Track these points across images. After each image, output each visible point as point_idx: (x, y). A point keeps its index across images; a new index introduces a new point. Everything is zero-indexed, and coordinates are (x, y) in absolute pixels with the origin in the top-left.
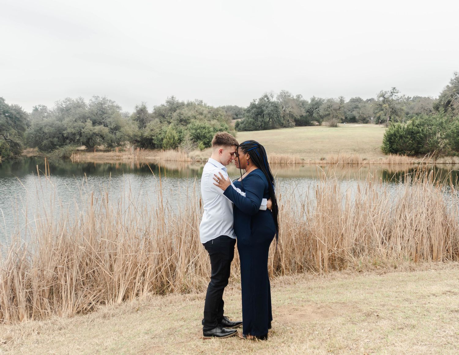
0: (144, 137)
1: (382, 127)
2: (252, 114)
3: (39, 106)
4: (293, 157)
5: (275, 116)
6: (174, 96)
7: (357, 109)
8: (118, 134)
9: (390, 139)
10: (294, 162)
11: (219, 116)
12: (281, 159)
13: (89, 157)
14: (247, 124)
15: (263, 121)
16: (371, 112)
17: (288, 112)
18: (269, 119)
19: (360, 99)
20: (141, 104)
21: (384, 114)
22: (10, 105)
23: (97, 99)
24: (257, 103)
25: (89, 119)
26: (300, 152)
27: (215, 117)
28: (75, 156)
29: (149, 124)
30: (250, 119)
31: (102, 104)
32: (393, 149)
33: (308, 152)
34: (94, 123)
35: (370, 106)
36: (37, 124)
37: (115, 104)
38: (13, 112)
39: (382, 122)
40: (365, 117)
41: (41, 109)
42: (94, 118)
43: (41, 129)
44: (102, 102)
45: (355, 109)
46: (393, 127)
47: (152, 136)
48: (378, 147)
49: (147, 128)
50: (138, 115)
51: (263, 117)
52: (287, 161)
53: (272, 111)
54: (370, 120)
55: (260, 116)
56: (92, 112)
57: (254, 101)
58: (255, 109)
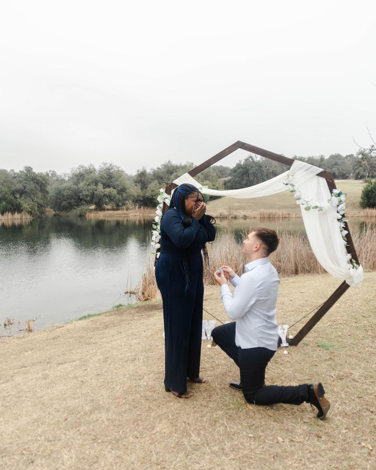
0: (146, 197)
1: (361, 183)
2: (238, 174)
3: (50, 171)
4: (280, 212)
5: (260, 175)
6: (171, 161)
7: (337, 166)
8: (124, 195)
9: (368, 194)
10: (281, 217)
11: (211, 177)
12: (270, 214)
13: (101, 215)
14: (234, 183)
15: (248, 179)
16: (351, 168)
17: (271, 171)
18: (254, 178)
19: (340, 155)
20: (142, 169)
21: (363, 170)
22: (37, 173)
23: (105, 165)
24: (242, 163)
25: (100, 183)
26: (286, 207)
27: (207, 178)
28: (90, 215)
29: (150, 186)
30: (237, 179)
31: (109, 170)
32: (371, 204)
33: (292, 208)
34: (104, 186)
35: (349, 163)
36: (58, 188)
37: (120, 169)
38: (40, 178)
39: (362, 177)
40: (345, 173)
41: (51, 174)
42: (104, 181)
43: (60, 192)
44: (110, 168)
45: (334, 166)
46: (370, 184)
47: (152, 196)
48: (357, 202)
49: (148, 189)
50: (140, 178)
51: (249, 176)
52: (275, 216)
53: (256, 170)
54: (349, 176)
55: (245, 175)
56: (102, 177)
57: (240, 162)
58: (241, 169)
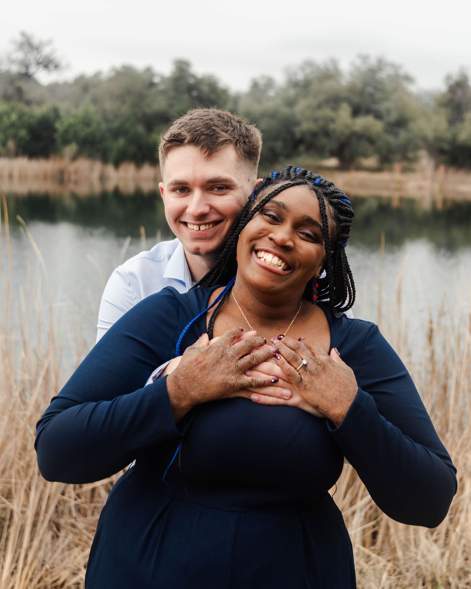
3: (262, 78)
8: (403, 135)
23: (364, 61)
25: (345, 102)
34: (356, 112)
37: (402, 72)
41: (263, 84)
42: (356, 99)
50: (450, 96)
